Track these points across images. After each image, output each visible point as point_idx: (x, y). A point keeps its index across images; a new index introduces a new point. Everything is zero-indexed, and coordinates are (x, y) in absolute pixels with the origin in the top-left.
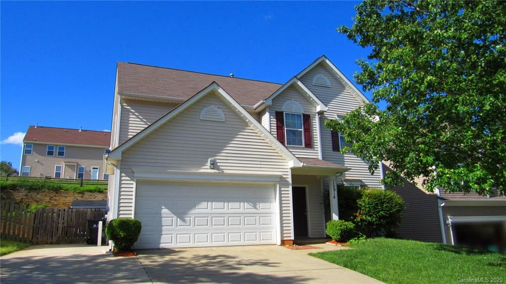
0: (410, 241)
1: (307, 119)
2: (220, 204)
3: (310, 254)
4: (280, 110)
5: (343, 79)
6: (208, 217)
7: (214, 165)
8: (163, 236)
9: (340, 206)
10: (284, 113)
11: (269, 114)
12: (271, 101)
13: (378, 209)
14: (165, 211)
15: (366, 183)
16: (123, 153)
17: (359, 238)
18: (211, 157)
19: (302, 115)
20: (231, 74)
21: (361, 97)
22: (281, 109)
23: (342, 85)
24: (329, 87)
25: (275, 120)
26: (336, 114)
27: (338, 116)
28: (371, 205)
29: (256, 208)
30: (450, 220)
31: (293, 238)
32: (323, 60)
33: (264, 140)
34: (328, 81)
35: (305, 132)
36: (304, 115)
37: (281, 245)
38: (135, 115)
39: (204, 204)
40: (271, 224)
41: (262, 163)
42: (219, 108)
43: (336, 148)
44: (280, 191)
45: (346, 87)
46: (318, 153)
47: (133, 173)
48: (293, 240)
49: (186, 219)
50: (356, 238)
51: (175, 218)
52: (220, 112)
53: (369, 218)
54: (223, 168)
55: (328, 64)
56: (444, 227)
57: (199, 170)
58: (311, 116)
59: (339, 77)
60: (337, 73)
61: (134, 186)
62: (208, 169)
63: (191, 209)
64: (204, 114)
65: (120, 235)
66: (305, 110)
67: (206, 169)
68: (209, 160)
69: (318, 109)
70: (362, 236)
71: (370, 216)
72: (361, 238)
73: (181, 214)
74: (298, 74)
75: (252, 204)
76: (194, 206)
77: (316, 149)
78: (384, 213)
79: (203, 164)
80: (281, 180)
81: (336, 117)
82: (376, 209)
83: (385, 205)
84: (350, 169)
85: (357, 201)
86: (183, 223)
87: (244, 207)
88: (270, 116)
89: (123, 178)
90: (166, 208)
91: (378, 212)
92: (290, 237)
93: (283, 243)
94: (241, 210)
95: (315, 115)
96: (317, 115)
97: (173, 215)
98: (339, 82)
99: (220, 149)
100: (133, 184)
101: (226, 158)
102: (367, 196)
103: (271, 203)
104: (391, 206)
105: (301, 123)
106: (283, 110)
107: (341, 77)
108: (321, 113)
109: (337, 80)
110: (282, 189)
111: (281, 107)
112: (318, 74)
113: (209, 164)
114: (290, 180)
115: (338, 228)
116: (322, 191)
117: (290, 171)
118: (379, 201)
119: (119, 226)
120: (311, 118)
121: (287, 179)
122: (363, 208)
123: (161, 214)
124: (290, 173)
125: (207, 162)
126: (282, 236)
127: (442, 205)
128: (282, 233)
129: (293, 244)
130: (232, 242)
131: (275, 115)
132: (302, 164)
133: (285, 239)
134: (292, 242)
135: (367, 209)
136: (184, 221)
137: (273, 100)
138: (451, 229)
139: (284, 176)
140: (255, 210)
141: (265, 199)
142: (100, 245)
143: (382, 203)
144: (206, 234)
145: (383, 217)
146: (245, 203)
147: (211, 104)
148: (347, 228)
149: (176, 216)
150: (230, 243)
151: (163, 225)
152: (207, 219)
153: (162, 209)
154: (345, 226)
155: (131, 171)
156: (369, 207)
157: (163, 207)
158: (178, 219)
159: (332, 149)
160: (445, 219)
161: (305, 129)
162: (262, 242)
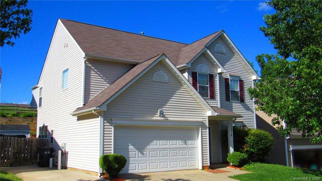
0: (277, 165)
1: (212, 77)
2: (165, 142)
3: (230, 177)
4: (194, 71)
5: (234, 48)
6: (157, 151)
7: (162, 114)
8: (130, 165)
9: (235, 141)
10: (197, 73)
11: (188, 74)
12: (191, 64)
13: (259, 144)
14: (131, 147)
15: (246, 124)
16: (107, 106)
17: (249, 164)
18: (159, 109)
19: (208, 74)
20: (142, 32)
21: (245, 62)
22: (196, 70)
23: (233, 52)
24: (225, 54)
25: (191, 78)
26: (228, 74)
27: (230, 75)
28: (254, 141)
29: (186, 144)
30: (291, 148)
31: (209, 165)
32: (222, 33)
33: (192, 96)
34: (224, 50)
35: (210, 87)
36: (209, 74)
37: (202, 170)
38: (95, 71)
39: (155, 142)
40: (195, 155)
41: (191, 112)
42: (164, 72)
43: (228, 99)
44: (202, 132)
45: (235, 54)
46: (218, 103)
47: (112, 120)
48: (209, 166)
49: (144, 152)
50: (248, 164)
51: (137, 152)
52: (165, 74)
53: (252, 150)
54: (167, 116)
55: (225, 37)
56: (288, 153)
57: (152, 118)
58: (214, 75)
59: (231, 46)
60: (230, 44)
61: (113, 130)
62: (158, 117)
63: (146, 145)
64: (155, 77)
65: (115, 167)
66: (211, 71)
67: (157, 117)
68: (159, 111)
69: (219, 70)
70: (251, 163)
71: (253, 148)
72: (251, 164)
73: (141, 149)
74: (207, 44)
75: (184, 142)
76: (148, 143)
77: (216, 100)
78: (263, 146)
79: (155, 113)
80: (202, 124)
81: (229, 76)
82: (258, 144)
83: (263, 141)
84: (243, 116)
85: (245, 138)
86: (142, 156)
87: (179, 143)
88: (189, 75)
89: (105, 124)
90: (132, 145)
91: (258, 146)
92: (207, 164)
93: (203, 168)
94: (177, 146)
95: (217, 75)
96: (218, 75)
97: (136, 150)
98: (231, 50)
99: (166, 103)
100: (112, 128)
101: (169, 109)
102: (252, 135)
103: (195, 140)
104: (267, 142)
105: (208, 81)
106: (197, 71)
107: (233, 47)
108: (220, 74)
109: (229, 48)
110: (203, 131)
111: (195, 69)
112: (218, 44)
113: (159, 113)
114: (207, 124)
115: (237, 158)
116: (220, 130)
117: (207, 118)
118: (259, 138)
119: (114, 160)
120: (214, 77)
121: (206, 124)
122: (249, 143)
123: (128, 149)
124: (207, 120)
125: (158, 112)
126: (203, 164)
127: (287, 138)
128: (203, 162)
129: (209, 168)
130: (172, 168)
131: (191, 74)
132: (216, 114)
133: (204, 165)
134: (208, 167)
135: (252, 144)
136: (143, 154)
137: (192, 64)
138: (291, 154)
139: (204, 122)
140: (186, 145)
141: (192, 138)
142: (60, 169)
143: (261, 140)
144: (157, 162)
145: (261, 149)
146: (180, 141)
147: (160, 69)
148: (243, 158)
149: (138, 150)
150: (171, 169)
151: (130, 157)
152: (157, 153)
153: (129, 146)
154: (242, 157)
155: (110, 119)
156: (253, 143)
157: (130, 145)
158: (139, 153)
159: (225, 100)
160: (289, 148)
161: (210, 85)
162: (190, 168)
